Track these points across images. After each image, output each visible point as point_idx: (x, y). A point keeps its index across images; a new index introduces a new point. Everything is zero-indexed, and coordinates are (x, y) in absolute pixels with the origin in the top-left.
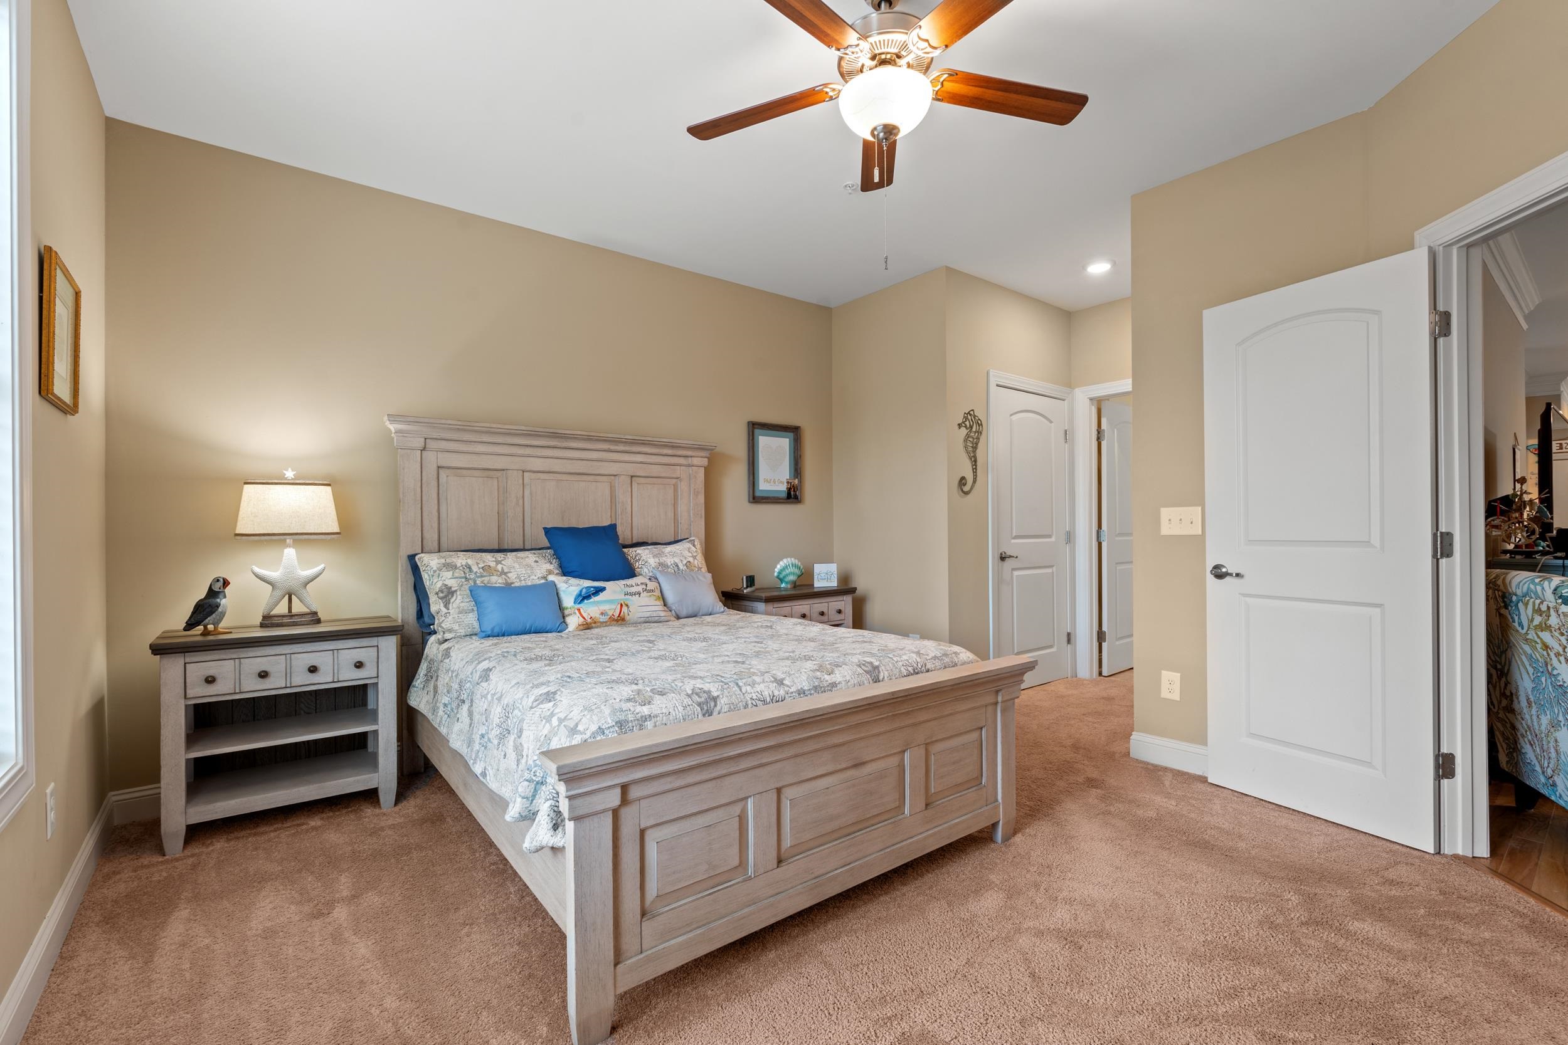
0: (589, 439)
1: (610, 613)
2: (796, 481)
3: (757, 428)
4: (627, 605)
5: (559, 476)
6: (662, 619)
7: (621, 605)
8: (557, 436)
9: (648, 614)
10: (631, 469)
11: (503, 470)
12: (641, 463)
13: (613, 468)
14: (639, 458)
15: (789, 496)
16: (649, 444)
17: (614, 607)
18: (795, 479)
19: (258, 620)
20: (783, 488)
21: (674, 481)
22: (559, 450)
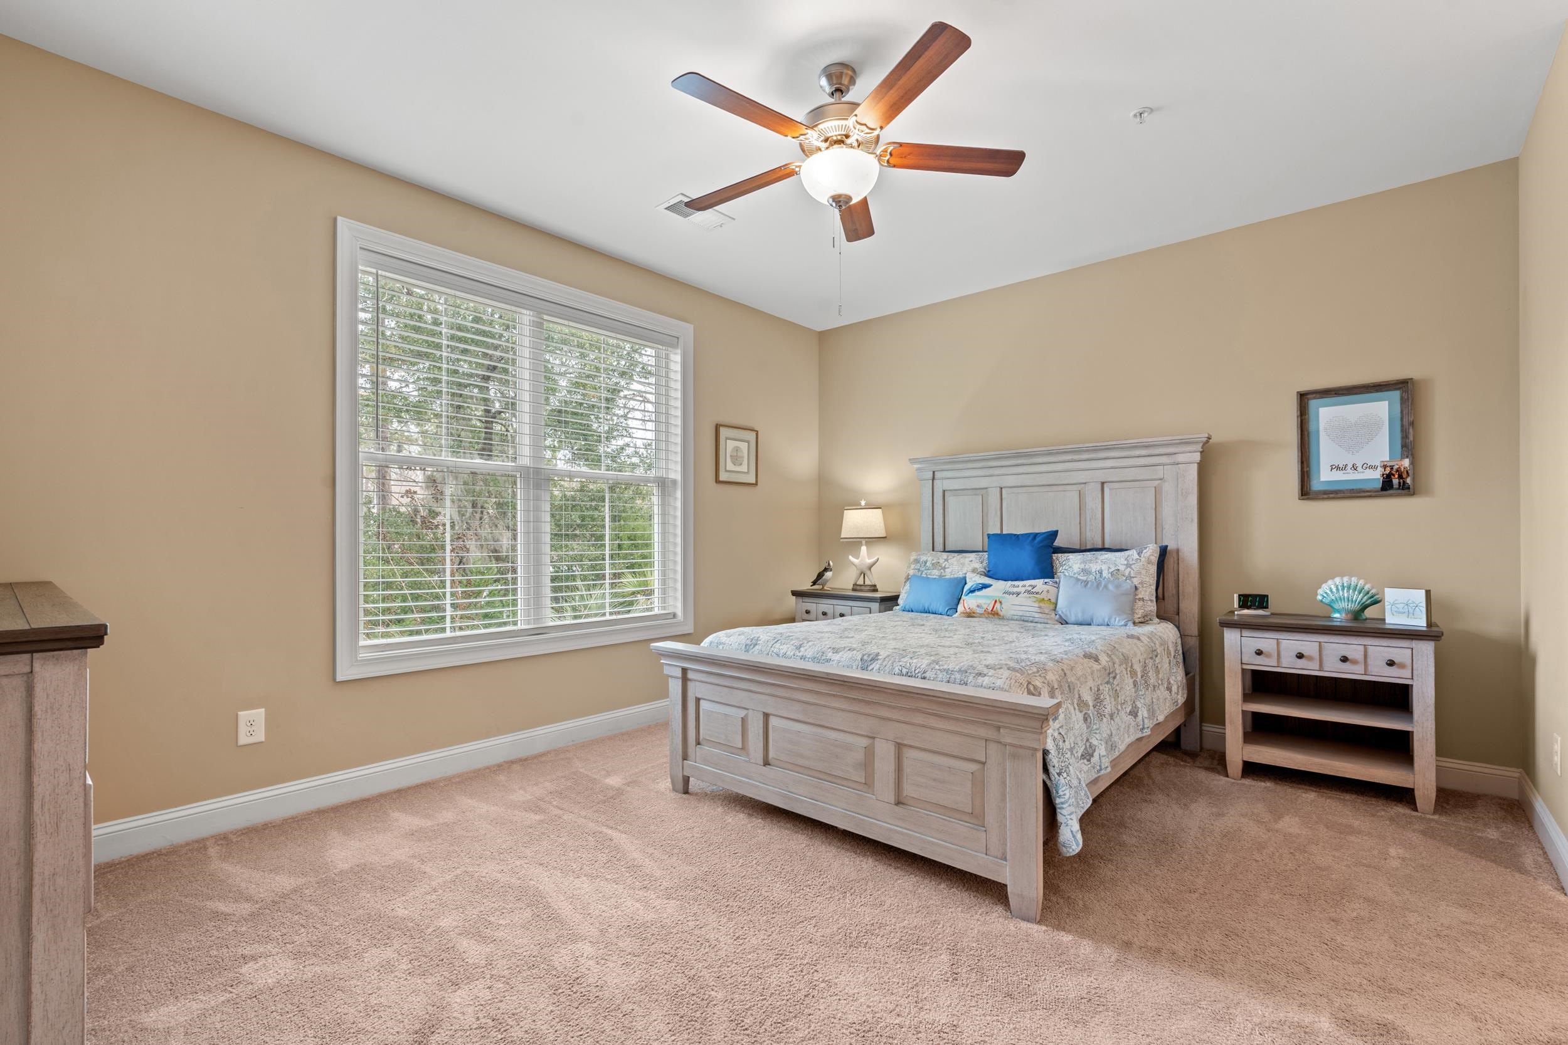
0: (1050, 453)
1: (985, 607)
2: (1406, 463)
3: (1315, 398)
4: (1001, 602)
5: (1031, 489)
6: (1036, 620)
7: (996, 601)
8: (1021, 455)
9: (1021, 613)
10: (1101, 476)
11: (986, 488)
12: (1112, 468)
13: (1081, 477)
14: (1109, 463)
15: (1384, 488)
16: (1114, 448)
17: (988, 602)
18: (1402, 458)
19: (851, 587)
20: (1377, 475)
21: (1157, 482)
22: (1028, 466)
